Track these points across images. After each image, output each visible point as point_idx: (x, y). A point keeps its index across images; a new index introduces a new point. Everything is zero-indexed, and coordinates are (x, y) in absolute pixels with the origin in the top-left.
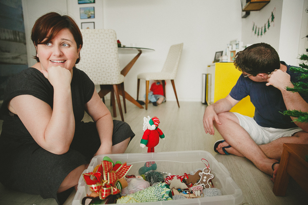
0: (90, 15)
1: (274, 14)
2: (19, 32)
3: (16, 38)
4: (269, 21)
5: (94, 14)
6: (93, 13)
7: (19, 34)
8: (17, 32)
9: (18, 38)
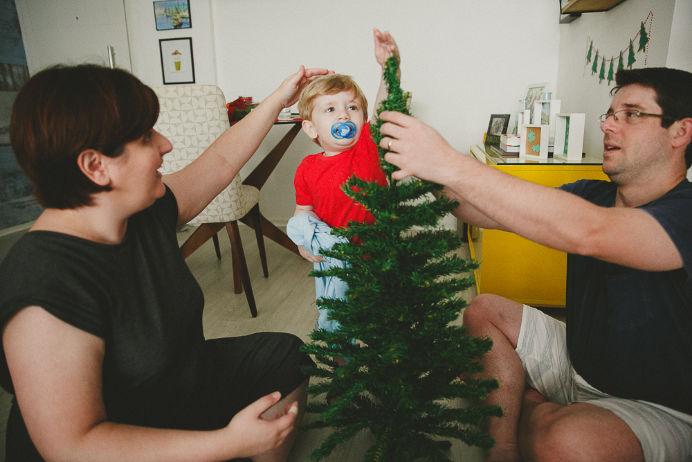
0: (181, 20)
1: (647, 31)
2: (10, 66)
3: (5, 80)
4: (631, 47)
5: (190, 18)
6: (186, 14)
7: (11, 72)
8: (6, 67)
9: (9, 80)
